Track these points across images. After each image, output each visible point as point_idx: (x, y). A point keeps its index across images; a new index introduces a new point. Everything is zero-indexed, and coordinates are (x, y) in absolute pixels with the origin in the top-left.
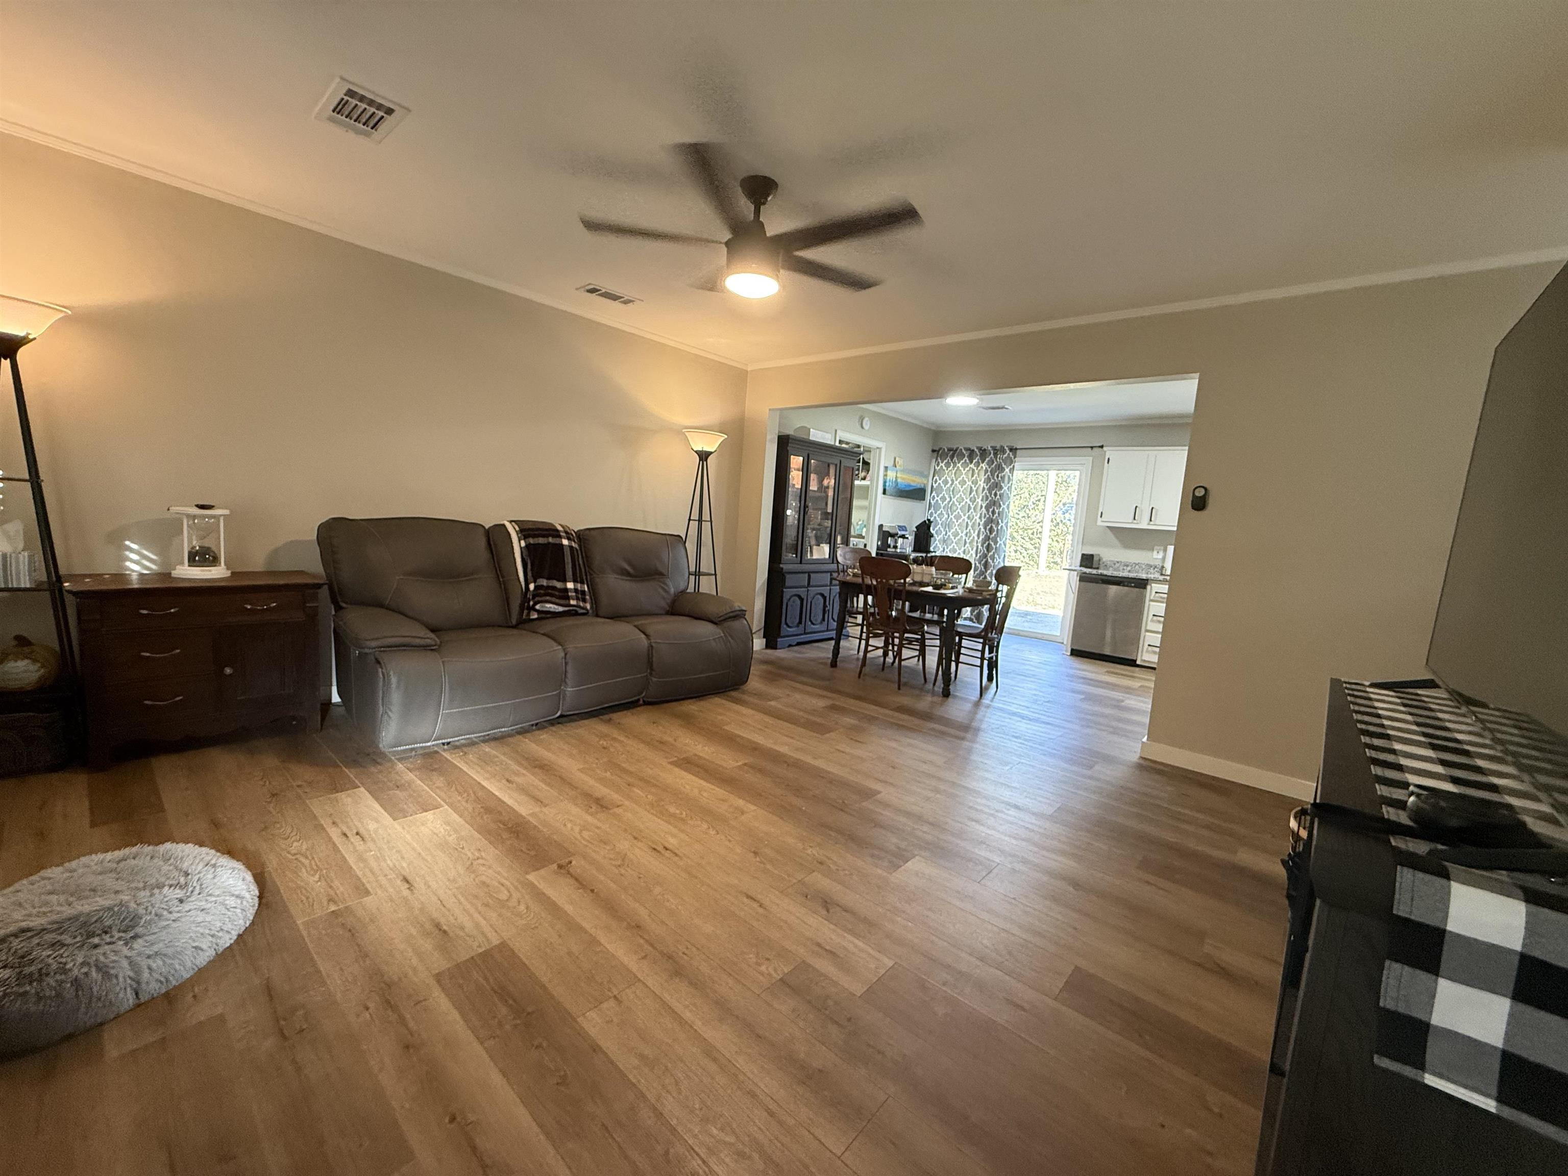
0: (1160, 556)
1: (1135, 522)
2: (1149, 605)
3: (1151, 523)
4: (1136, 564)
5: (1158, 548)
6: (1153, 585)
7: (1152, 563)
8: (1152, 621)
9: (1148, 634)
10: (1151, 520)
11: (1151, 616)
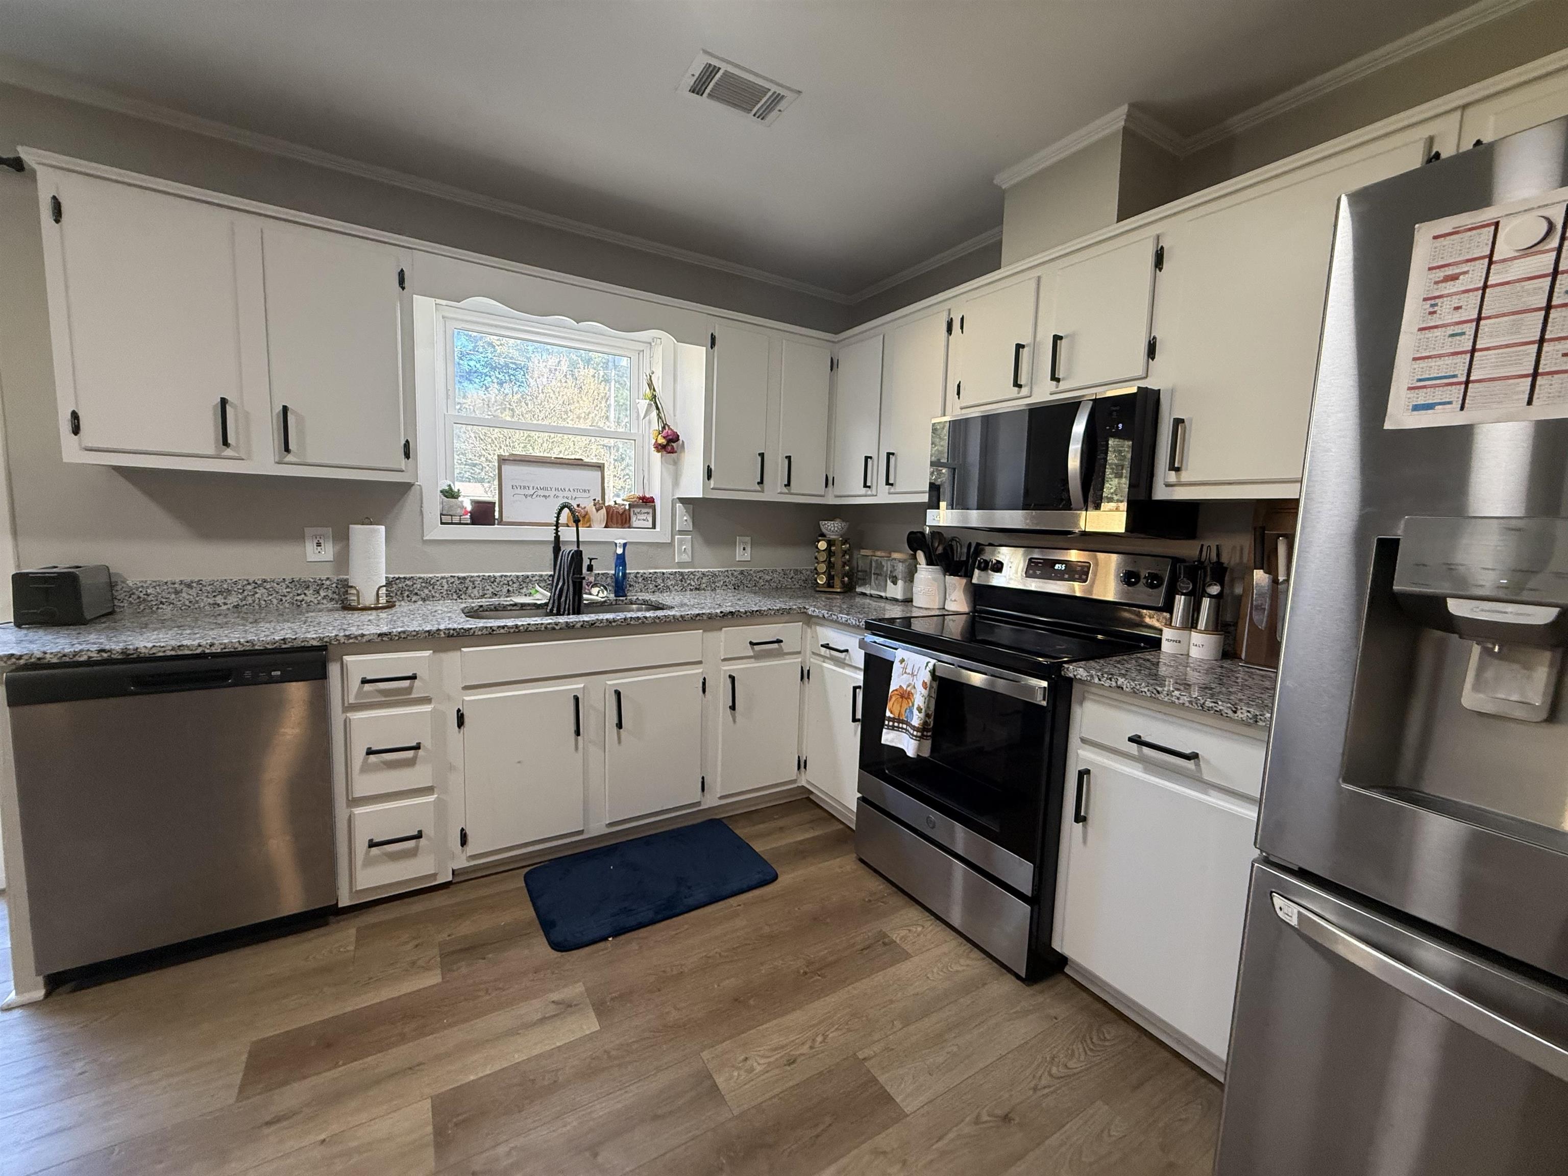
0: (328, 552)
1: (228, 452)
2: (346, 723)
3: (290, 458)
4: (257, 585)
5: (320, 530)
6: (347, 658)
7: (307, 576)
8: (366, 769)
9: (358, 811)
10: (287, 449)
11: (359, 754)
